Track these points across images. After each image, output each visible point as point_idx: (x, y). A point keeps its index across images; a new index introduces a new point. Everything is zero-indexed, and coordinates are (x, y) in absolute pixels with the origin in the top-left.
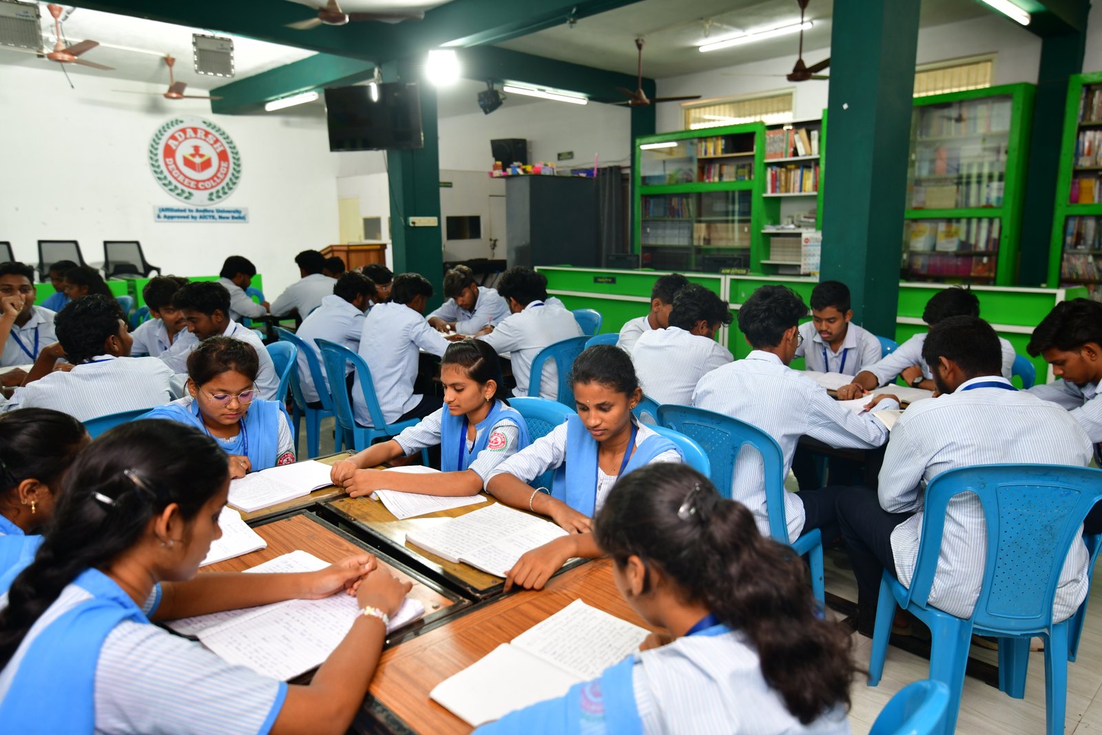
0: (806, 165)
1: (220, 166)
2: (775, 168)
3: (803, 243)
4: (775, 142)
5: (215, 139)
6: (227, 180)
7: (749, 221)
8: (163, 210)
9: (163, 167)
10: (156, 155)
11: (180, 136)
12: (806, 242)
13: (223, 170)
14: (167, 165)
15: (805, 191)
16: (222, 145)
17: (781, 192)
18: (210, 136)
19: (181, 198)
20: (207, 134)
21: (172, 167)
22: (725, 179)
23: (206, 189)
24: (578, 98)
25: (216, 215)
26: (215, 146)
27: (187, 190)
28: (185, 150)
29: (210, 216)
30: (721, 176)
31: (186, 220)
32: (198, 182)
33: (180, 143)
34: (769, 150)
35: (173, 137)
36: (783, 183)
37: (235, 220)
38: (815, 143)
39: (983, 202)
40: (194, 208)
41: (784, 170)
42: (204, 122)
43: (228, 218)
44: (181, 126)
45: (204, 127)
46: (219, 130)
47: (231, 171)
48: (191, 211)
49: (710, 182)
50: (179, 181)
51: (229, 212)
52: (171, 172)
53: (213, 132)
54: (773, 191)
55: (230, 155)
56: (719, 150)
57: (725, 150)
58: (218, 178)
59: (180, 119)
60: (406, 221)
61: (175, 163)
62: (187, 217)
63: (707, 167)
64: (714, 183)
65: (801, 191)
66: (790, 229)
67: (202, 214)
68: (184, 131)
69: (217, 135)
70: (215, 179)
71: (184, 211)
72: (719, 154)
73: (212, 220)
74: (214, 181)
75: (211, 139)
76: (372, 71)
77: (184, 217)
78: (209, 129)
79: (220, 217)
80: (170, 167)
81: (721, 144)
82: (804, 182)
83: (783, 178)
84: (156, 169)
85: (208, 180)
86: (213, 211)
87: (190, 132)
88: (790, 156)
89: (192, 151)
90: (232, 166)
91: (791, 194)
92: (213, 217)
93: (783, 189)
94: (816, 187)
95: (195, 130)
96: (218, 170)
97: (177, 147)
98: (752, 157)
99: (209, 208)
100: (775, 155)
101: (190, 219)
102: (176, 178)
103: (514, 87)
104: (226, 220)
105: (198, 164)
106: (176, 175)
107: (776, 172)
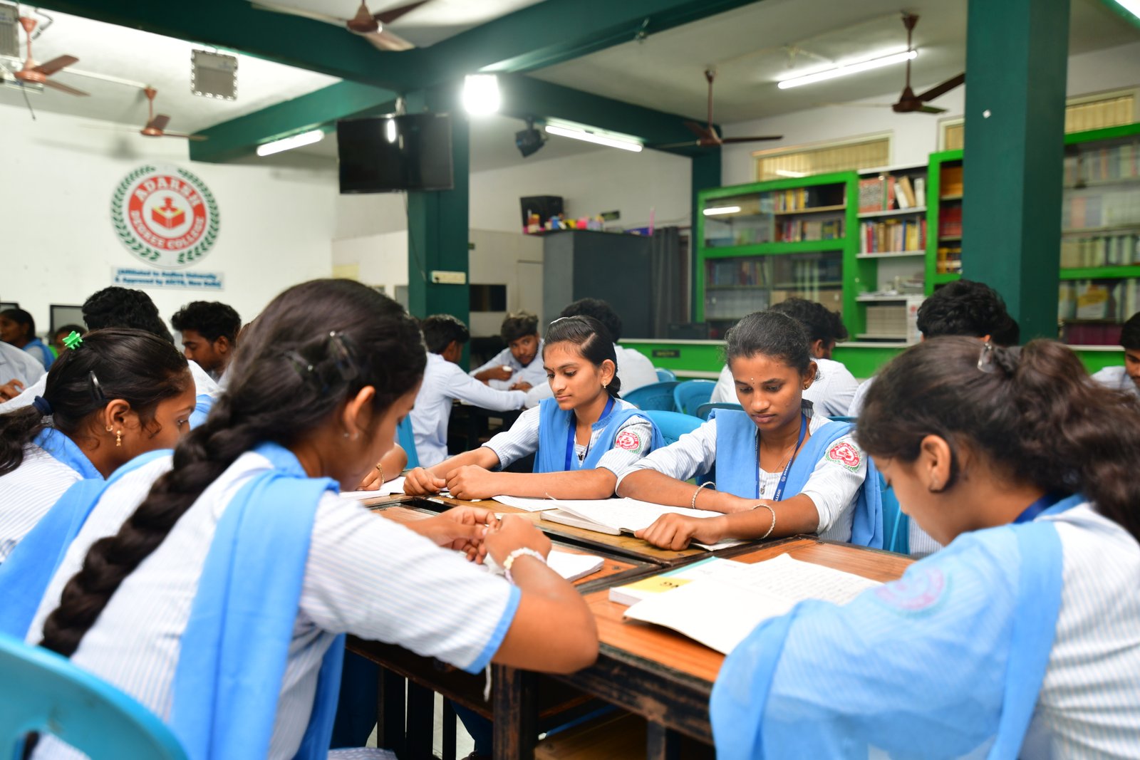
0: (908, 219)
1: (194, 222)
2: (872, 225)
3: (909, 312)
4: (870, 193)
5: (190, 191)
6: (202, 239)
7: (839, 288)
8: (122, 272)
9: (127, 222)
10: (120, 207)
11: (150, 186)
13: (198, 227)
14: (132, 219)
15: (909, 250)
16: (199, 198)
17: (879, 251)
18: (185, 188)
19: (146, 259)
20: (182, 184)
21: (138, 221)
22: (809, 238)
23: (176, 248)
24: (630, 143)
25: (186, 280)
26: (191, 199)
27: (153, 249)
28: (154, 202)
29: (179, 282)
30: (803, 235)
31: (149, 284)
32: (167, 240)
33: (149, 194)
34: (864, 202)
35: (142, 187)
36: (882, 241)
37: (208, 287)
38: (920, 194)
40: (160, 271)
41: (882, 226)
42: (180, 171)
43: (199, 284)
44: (152, 174)
45: (180, 176)
46: (196, 180)
47: (207, 228)
48: (156, 274)
49: (790, 242)
50: (145, 239)
51: (201, 276)
52: (136, 228)
53: (189, 182)
54: (870, 250)
55: (208, 210)
56: (802, 204)
57: (809, 204)
58: (191, 236)
59: (151, 165)
60: (428, 276)
61: (141, 217)
62: (151, 281)
63: (785, 225)
64: (795, 242)
65: (904, 249)
66: (891, 296)
67: (169, 278)
68: (155, 180)
69: (194, 186)
70: (188, 237)
71: (148, 274)
72: (802, 209)
73: (180, 285)
74: (186, 240)
75: (186, 190)
76: (394, 102)
77: (147, 281)
78: (185, 179)
79: (191, 283)
80: (136, 222)
81: (803, 197)
82: (907, 239)
83: (881, 234)
84: (120, 224)
85: (180, 238)
86: (182, 275)
87: (162, 182)
88: (890, 210)
89: (163, 204)
90: (209, 222)
91: (892, 254)
92: (182, 282)
93: (882, 248)
94: (922, 245)
95: (168, 180)
96: (193, 227)
97: (146, 198)
98: (843, 211)
99: (178, 271)
100: (870, 209)
101: (155, 284)
102: (141, 235)
103: (558, 128)
104: (197, 287)
105: (169, 220)
106: (141, 232)
107: (872, 229)
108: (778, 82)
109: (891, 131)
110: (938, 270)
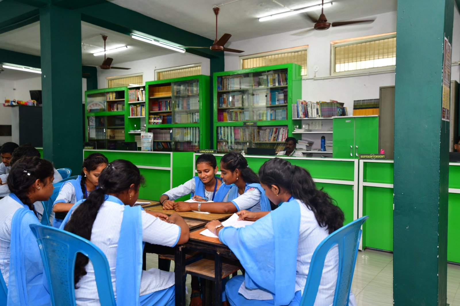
0: (142, 104)
2: (133, 106)
3: (142, 138)
4: (131, 95)
7: (124, 128)
12: (142, 137)
15: (143, 116)
17: (134, 116)
22: (119, 110)
30: (117, 109)
34: (130, 98)
36: (135, 112)
38: (144, 95)
39: (194, 121)
41: (135, 106)
49: (113, 111)
54: (132, 116)
56: (114, 98)
57: (116, 98)
63: (112, 105)
64: (115, 112)
65: (141, 115)
66: (138, 132)
72: (114, 100)
81: (114, 94)
82: (142, 112)
83: (135, 110)
88: (137, 101)
91: (138, 117)
93: (135, 115)
94: (145, 114)
98: (124, 101)
100: (132, 100)
107: (133, 108)
108: (93, 54)
109: (143, 73)
110: (149, 123)
